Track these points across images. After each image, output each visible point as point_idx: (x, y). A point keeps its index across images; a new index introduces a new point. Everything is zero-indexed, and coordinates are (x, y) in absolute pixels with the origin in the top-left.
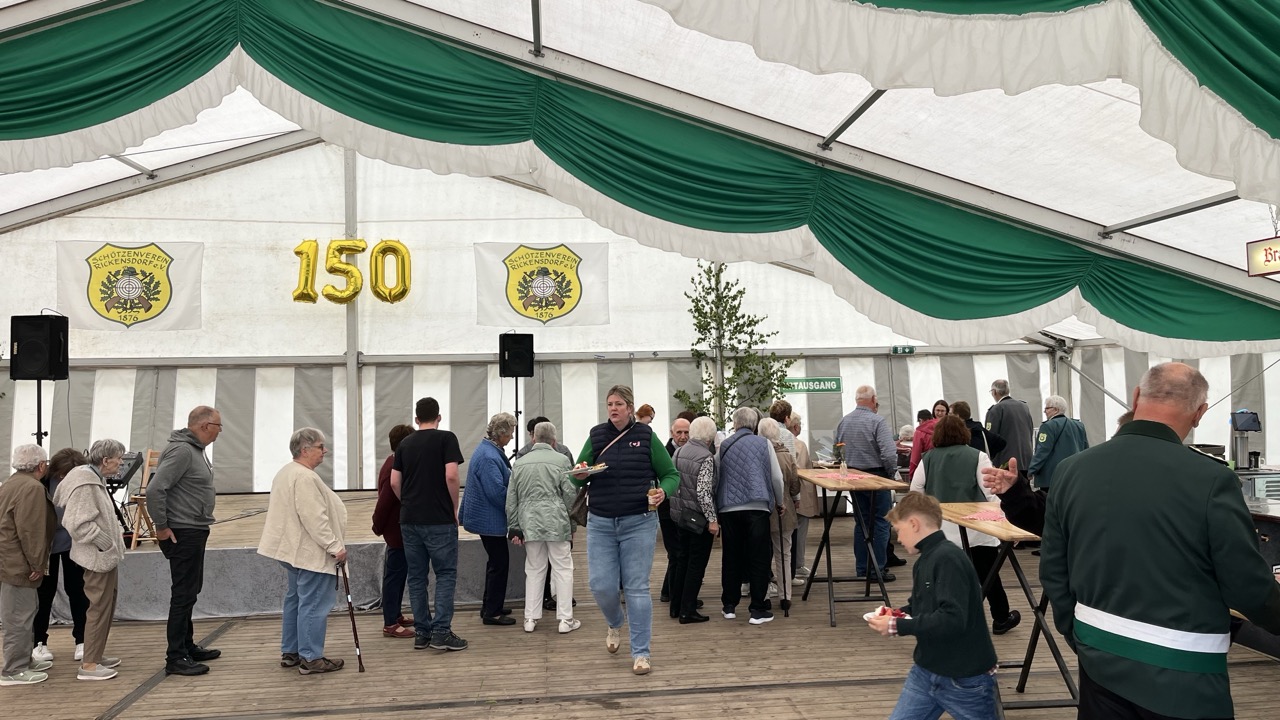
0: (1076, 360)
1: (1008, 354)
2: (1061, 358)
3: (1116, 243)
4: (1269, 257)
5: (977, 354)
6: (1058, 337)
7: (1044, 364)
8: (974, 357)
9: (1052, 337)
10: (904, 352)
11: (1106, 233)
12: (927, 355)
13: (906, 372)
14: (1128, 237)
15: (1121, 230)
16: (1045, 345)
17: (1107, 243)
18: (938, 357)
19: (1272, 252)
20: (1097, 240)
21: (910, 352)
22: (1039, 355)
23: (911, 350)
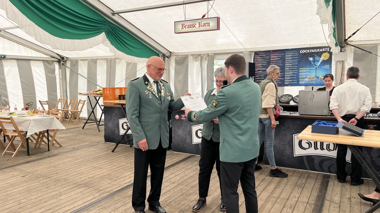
0: (68, 64)
1: (43, 61)
2: (63, 64)
3: (116, 18)
4: (183, 27)
5: (31, 60)
6: (62, 56)
7: (57, 66)
8: (31, 61)
9: (60, 56)
10: (1, 57)
11: (113, 14)
12: (11, 59)
13: (2, 66)
14: (119, 17)
15: (118, 13)
16: (57, 58)
17: (113, 17)
18: (16, 60)
19: (185, 25)
20: (111, 15)
21: (4, 57)
22: (54, 62)
23: (5, 57)
